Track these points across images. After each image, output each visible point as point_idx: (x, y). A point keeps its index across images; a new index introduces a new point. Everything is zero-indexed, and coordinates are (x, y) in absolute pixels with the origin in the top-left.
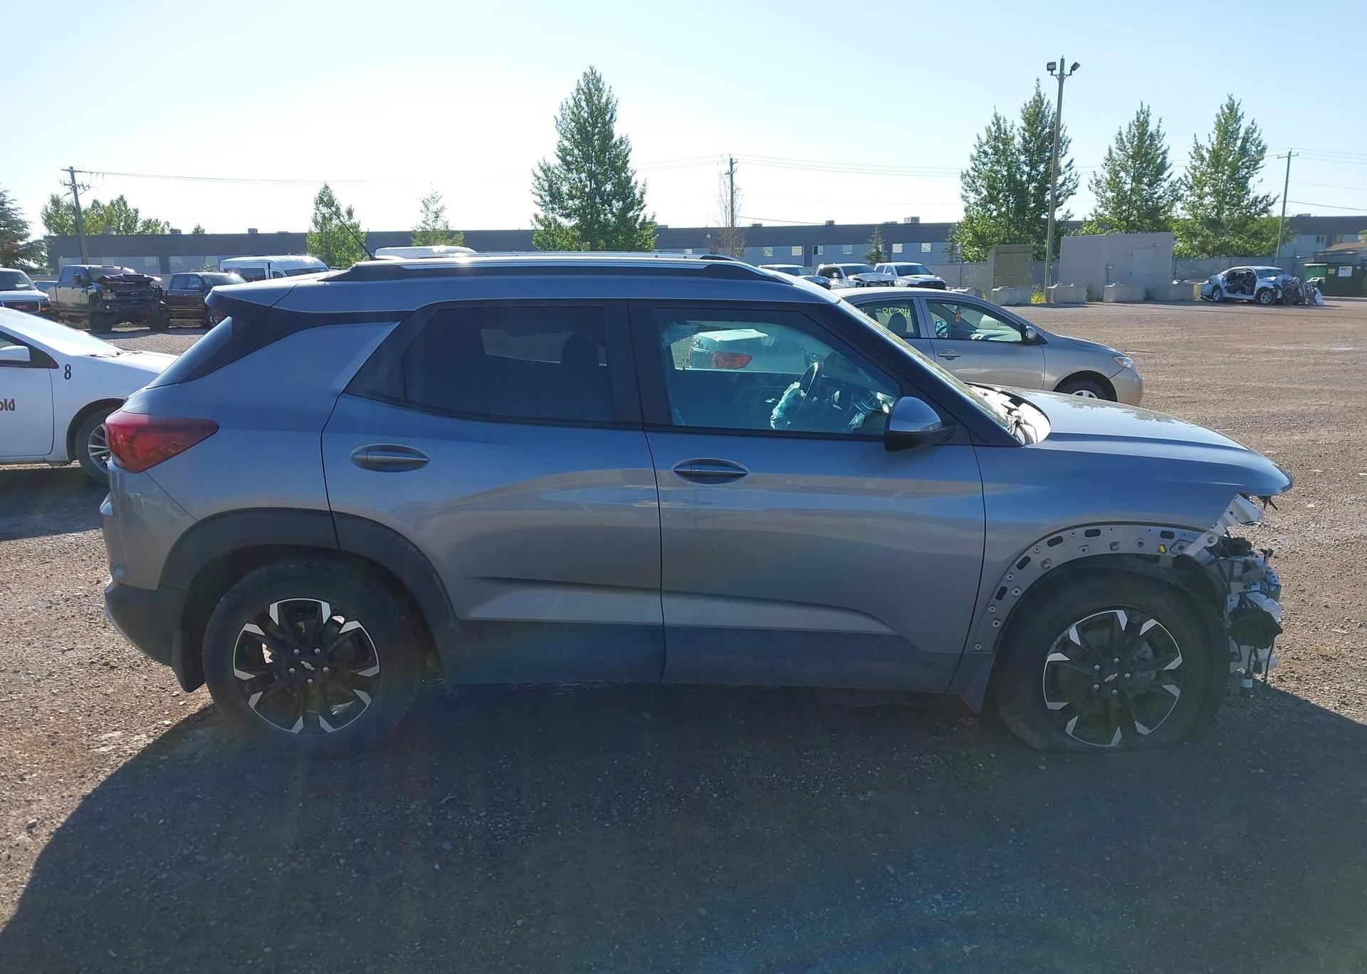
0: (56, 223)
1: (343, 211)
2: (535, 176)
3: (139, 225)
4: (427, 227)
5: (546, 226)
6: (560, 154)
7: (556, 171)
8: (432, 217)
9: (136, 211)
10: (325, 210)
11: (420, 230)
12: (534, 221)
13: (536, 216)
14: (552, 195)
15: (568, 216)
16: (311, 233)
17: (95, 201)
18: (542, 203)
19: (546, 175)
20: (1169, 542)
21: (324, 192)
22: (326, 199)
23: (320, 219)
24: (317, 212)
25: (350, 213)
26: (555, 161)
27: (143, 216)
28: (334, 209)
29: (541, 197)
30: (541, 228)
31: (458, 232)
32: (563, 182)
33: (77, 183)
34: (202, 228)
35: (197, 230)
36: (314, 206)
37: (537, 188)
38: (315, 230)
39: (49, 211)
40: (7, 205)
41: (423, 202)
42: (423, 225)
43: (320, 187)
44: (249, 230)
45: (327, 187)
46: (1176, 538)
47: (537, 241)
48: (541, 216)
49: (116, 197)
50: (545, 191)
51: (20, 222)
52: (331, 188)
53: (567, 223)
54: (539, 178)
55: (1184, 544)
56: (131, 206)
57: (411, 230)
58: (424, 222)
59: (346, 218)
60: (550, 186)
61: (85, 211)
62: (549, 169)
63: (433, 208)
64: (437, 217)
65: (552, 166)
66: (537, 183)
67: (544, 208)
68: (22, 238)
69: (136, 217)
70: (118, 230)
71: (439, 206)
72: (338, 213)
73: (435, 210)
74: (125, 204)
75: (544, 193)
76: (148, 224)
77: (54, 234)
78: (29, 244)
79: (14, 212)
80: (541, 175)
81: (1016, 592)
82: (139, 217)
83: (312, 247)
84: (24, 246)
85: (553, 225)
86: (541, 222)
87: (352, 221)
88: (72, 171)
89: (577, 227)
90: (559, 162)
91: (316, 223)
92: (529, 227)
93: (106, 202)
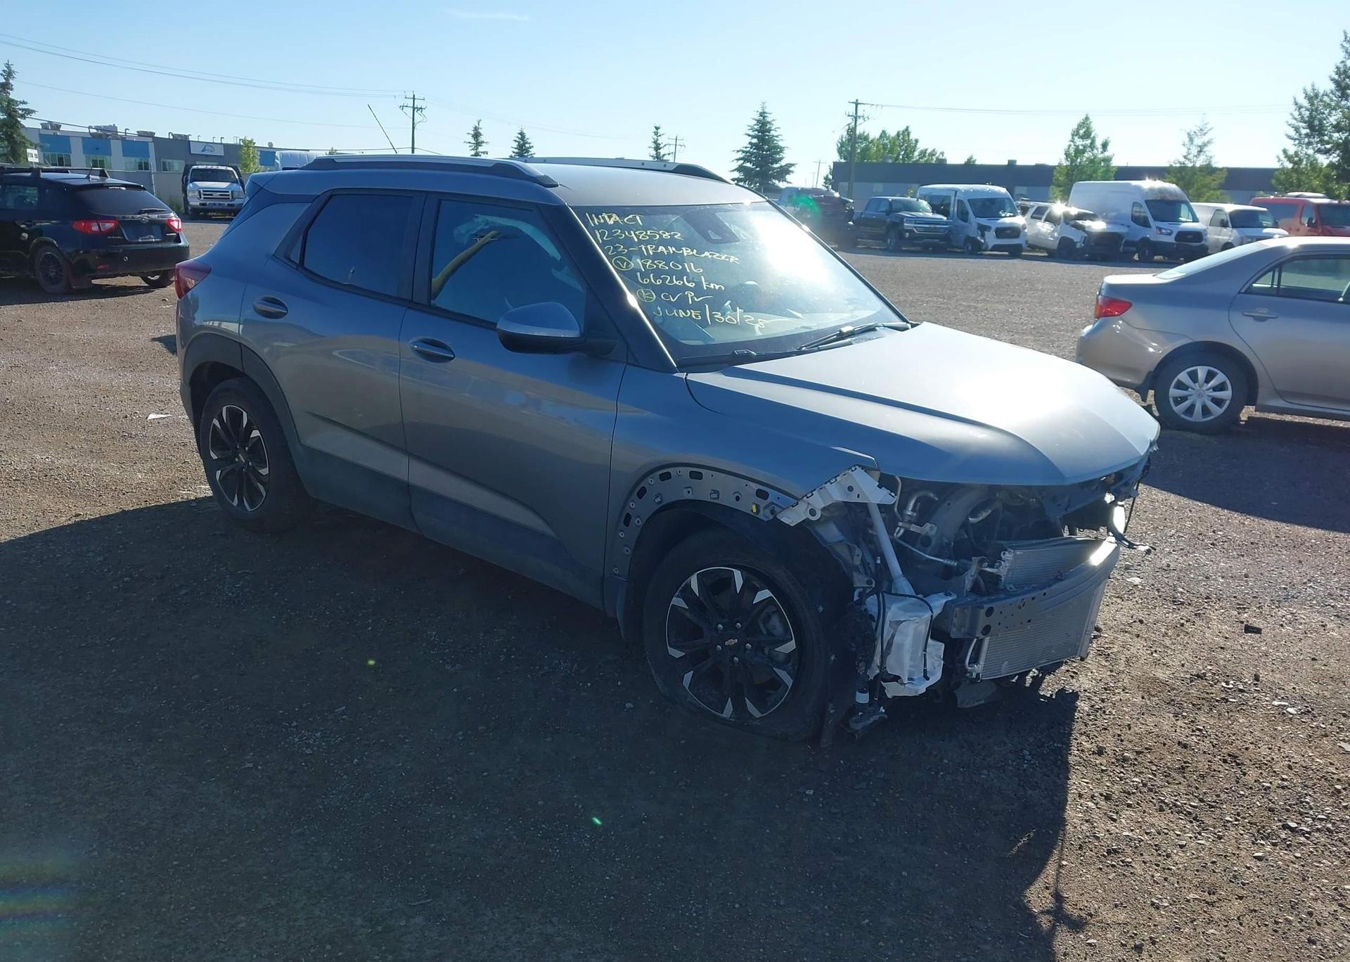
0: (847, 150)
1: (1098, 143)
2: (1296, 104)
3: (916, 154)
4: (1187, 162)
5: (1295, 163)
6: (1336, 77)
7: (1326, 98)
8: (1194, 151)
9: (917, 141)
10: (1079, 142)
11: (1178, 165)
12: (1282, 156)
13: (1285, 151)
14: (1311, 126)
15: (1327, 152)
16: (1060, 165)
17: (884, 132)
18: (1296, 137)
19: (1312, 104)
20: (763, 503)
21: (1083, 123)
22: (1084, 130)
23: (1072, 151)
24: (1072, 143)
25: (1105, 146)
26: (1326, 86)
27: (920, 147)
28: (1089, 142)
29: (1297, 129)
30: (1290, 166)
31: (1221, 170)
32: (1334, 112)
33: (859, 114)
34: (974, 159)
35: (969, 160)
36: (1070, 137)
37: (1296, 119)
38: (1065, 163)
39: (844, 139)
40: (773, 133)
41: (1189, 134)
42: (1182, 160)
43: (1080, 119)
44: (1009, 161)
45: (1087, 118)
46: (769, 500)
47: (1278, 180)
48: (1291, 152)
49: (902, 128)
50: (1305, 123)
51: (778, 147)
52: (1092, 118)
53: (1323, 160)
54: (1300, 107)
55: (777, 509)
56: (913, 137)
57: (1168, 165)
58: (1185, 157)
59: (1100, 150)
60: (1311, 116)
61: (872, 141)
62: (1316, 96)
63: (1198, 141)
64: (1200, 151)
65: (1321, 92)
66: (1296, 114)
67: (1297, 142)
68: (777, 161)
69: (915, 146)
70: (897, 158)
71: (1205, 139)
72: (1092, 146)
73: (1200, 144)
74: (909, 134)
75: (1304, 125)
76: (923, 153)
77: (843, 161)
78: (781, 166)
79: (776, 138)
80: (1305, 103)
81: (638, 522)
82: (918, 146)
83: (1057, 180)
84: (778, 168)
85: (1304, 162)
86: (1289, 158)
87: (1106, 154)
88: (857, 104)
89: (1331, 165)
90: (1332, 86)
91: (1067, 155)
92: (1277, 165)
93: (892, 133)
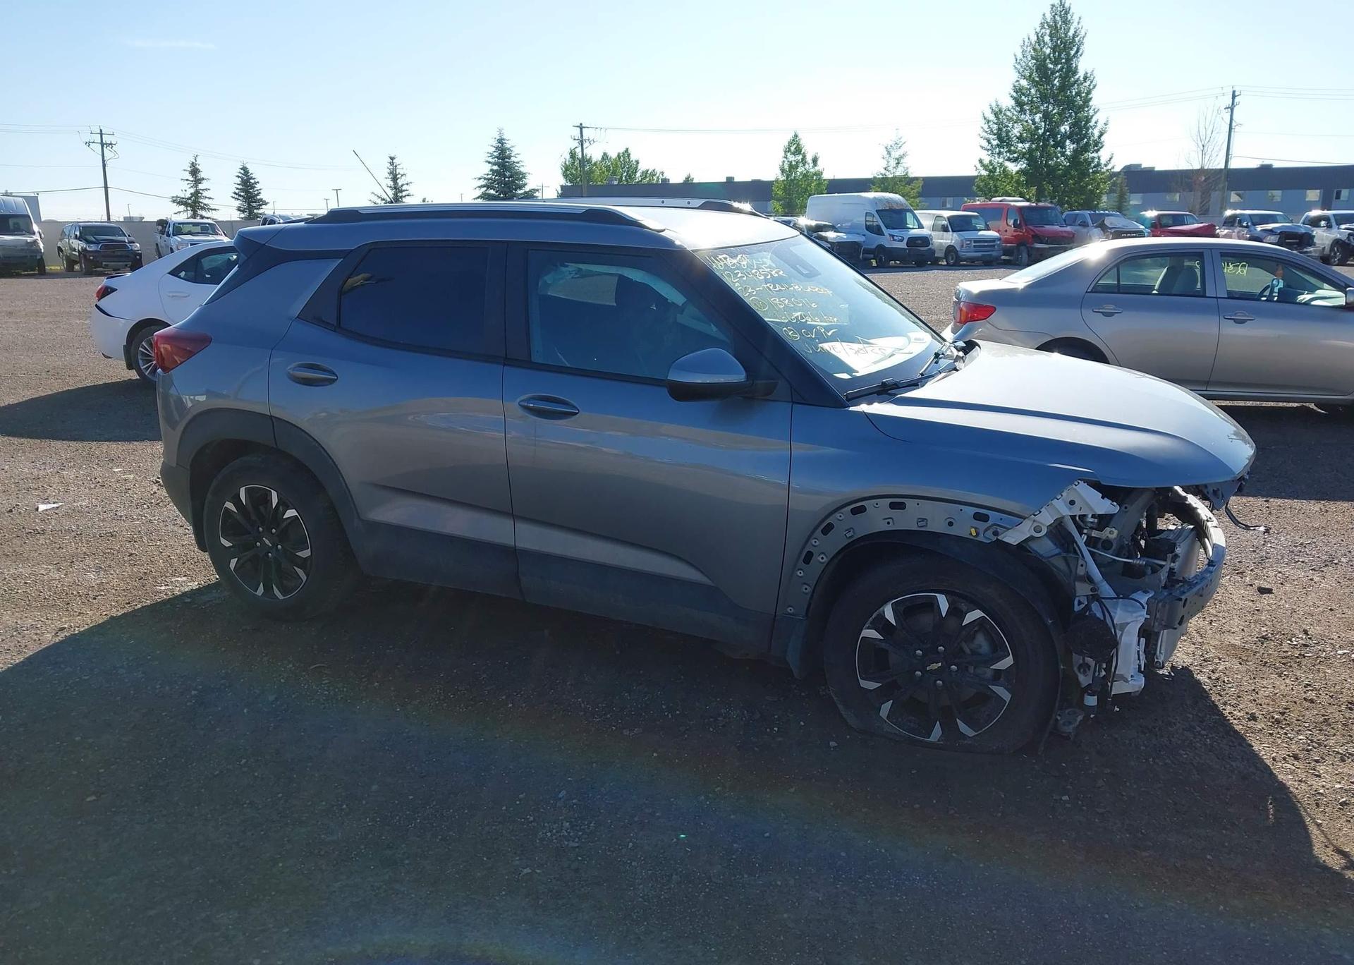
0: (572, 174)
1: (809, 159)
2: (985, 119)
3: (638, 175)
4: (887, 173)
5: (990, 171)
6: (1015, 94)
7: (1008, 113)
8: (893, 163)
9: (637, 162)
10: (791, 158)
11: (881, 176)
12: (979, 166)
13: (981, 161)
14: (1000, 138)
15: (1015, 160)
16: (777, 181)
17: (605, 154)
18: (989, 148)
19: (998, 118)
20: (982, 526)
21: (793, 140)
22: (795, 147)
23: (786, 167)
24: (785, 159)
25: (815, 161)
26: (1008, 103)
27: (642, 167)
28: (800, 157)
29: (989, 141)
30: (984, 173)
31: (917, 179)
32: (1015, 125)
33: (584, 138)
34: (692, 177)
35: (687, 179)
36: (783, 154)
37: (986, 132)
38: (782, 178)
39: (567, 163)
40: (513, 159)
41: (886, 148)
42: (883, 171)
43: (790, 136)
44: (727, 178)
45: (796, 136)
46: (990, 523)
47: (978, 187)
48: (986, 161)
49: (622, 150)
50: (995, 135)
51: (520, 173)
52: (800, 136)
53: (1013, 168)
54: (988, 121)
55: (1000, 530)
56: (633, 158)
57: (872, 177)
58: (885, 169)
59: (811, 165)
60: (999, 129)
61: (595, 164)
62: (1001, 111)
63: (896, 154)
64: (898, 163)
65: (1004, 107)
66: (986, 127)
67: (990, 152)
68: (520, 188)
69: (637, 167)
70: (620, 180)
71: (901, 152)
72: (804, 161)
73: (897, 157)
74: (629, 155)
75: (993, 137)
76: (645, 174)
77: (569, 184)
78: (525, 192)
79: (517, 165)
80: (992, 117)
81: (822, 558)
82: (639, 167)
83: (776, 194)
84: (522, 194)
85: (998, 170)
86: (985, 167)
87: (817, 168)
88: (581, 127)
89: (1020, 172)
90: (1013, 103)
91: (783, 170)
92: (975, 173)
93: (613, 155)
